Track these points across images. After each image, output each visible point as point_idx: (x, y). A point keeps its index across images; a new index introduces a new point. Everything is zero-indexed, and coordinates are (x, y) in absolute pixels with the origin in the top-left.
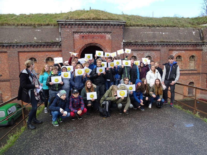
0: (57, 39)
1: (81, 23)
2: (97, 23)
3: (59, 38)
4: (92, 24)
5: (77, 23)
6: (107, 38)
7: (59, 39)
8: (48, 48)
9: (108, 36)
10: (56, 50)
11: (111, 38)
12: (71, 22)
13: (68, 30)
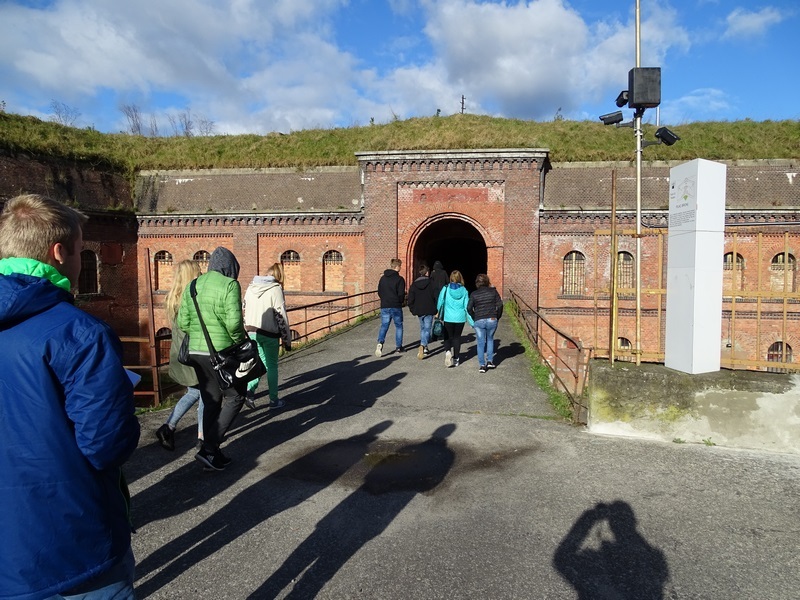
0: (355, 202)
1: (418, 157)
2: (464, 156)
3: (360, 199)
4: (450, 161)
5: (408, 157)
6: (492, 199)
7: (360, 202)
8: (330, 226)
9: (496, 193)
10: (351, 231)
11: (503, 199)
12: (391, 157)
13: (384, 178)
